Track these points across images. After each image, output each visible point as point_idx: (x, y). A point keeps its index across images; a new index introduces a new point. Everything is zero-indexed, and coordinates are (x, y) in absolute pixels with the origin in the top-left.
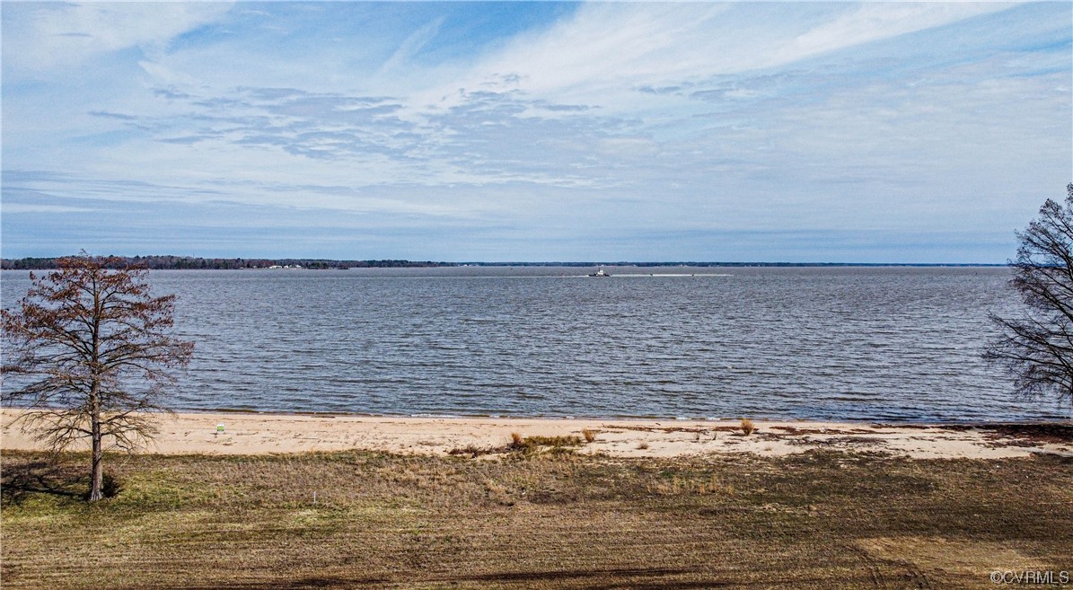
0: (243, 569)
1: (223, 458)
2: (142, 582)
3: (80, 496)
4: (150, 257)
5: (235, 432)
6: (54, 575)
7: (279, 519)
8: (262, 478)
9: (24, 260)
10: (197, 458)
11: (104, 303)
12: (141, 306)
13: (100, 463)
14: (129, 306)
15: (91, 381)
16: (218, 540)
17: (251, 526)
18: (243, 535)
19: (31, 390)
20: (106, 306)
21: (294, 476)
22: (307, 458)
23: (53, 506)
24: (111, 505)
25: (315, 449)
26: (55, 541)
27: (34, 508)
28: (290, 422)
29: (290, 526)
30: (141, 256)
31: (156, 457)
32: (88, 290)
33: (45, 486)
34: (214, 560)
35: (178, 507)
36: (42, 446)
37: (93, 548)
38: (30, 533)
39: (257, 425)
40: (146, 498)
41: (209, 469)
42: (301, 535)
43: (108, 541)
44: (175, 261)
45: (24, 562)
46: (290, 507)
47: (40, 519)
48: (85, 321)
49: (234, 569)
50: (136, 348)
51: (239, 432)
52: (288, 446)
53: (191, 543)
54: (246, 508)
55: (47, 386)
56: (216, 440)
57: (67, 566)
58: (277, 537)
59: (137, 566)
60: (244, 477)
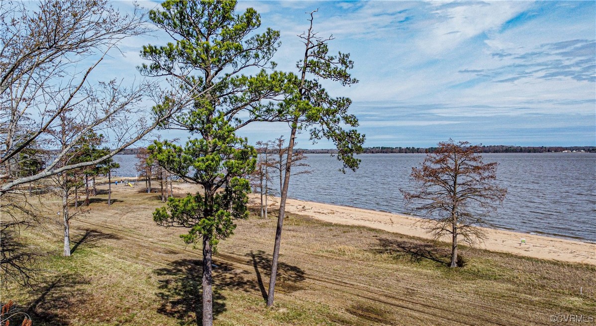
0: (531, 322)
1: (524, 258)
2: (473, 313)
3: (446, 264)
4: (491, 146)
5: (532, 245)
6: (431, 299)
7: (556, 298)
8: (547, 273)
9: (429, 148)
10: (508, 255)
11: (459, 166)
12: (478, 168)
13: (456, 249)
14: (473, 168)
15: (452, 205)
16: (517, 302)
17: (537, 299)
18: (531, 302)
19: (425, 207)
20: (460, 167)
21: (568, 276)
22: (578, 267)
23: (433, 266)
24: (461, 271)
25: (585, 262)
26: (433, 283)
27: (425, 266)
28: (569, 243)
29: (563, 304)
30: (486, 146)
31: (485, 251)
32: (452, 159)
33: (431, 256)
34: (513, 312)
35: (495, 279)
36: (429, 236)
37: (450, 290)
38: (422, 277)
39: (546, 243)
40: (479, 271)
41: (515, 263)
42: (570, 311)
43: (457, 288)
44: (504, 148)
45: (419, 289)
46: (563, 293)
47: (427, 271)
48: (450, 175)
49: (524, 320)
50: (475, 190)
51: (535, 245)
52: (564, 257)
53: (501, 300)
54: (535, 288)
55: (432, 207)
56: (520, 247)
57: (437, 296)
58: (553, 309)
59: (471, 305)
60: (535, 270)
